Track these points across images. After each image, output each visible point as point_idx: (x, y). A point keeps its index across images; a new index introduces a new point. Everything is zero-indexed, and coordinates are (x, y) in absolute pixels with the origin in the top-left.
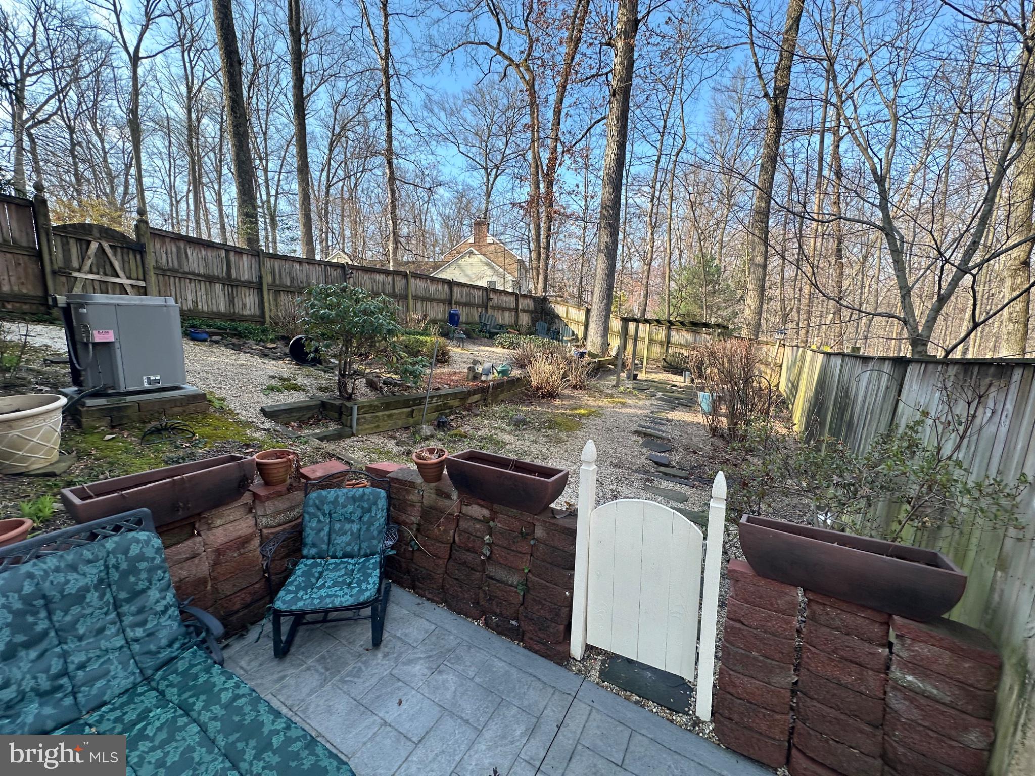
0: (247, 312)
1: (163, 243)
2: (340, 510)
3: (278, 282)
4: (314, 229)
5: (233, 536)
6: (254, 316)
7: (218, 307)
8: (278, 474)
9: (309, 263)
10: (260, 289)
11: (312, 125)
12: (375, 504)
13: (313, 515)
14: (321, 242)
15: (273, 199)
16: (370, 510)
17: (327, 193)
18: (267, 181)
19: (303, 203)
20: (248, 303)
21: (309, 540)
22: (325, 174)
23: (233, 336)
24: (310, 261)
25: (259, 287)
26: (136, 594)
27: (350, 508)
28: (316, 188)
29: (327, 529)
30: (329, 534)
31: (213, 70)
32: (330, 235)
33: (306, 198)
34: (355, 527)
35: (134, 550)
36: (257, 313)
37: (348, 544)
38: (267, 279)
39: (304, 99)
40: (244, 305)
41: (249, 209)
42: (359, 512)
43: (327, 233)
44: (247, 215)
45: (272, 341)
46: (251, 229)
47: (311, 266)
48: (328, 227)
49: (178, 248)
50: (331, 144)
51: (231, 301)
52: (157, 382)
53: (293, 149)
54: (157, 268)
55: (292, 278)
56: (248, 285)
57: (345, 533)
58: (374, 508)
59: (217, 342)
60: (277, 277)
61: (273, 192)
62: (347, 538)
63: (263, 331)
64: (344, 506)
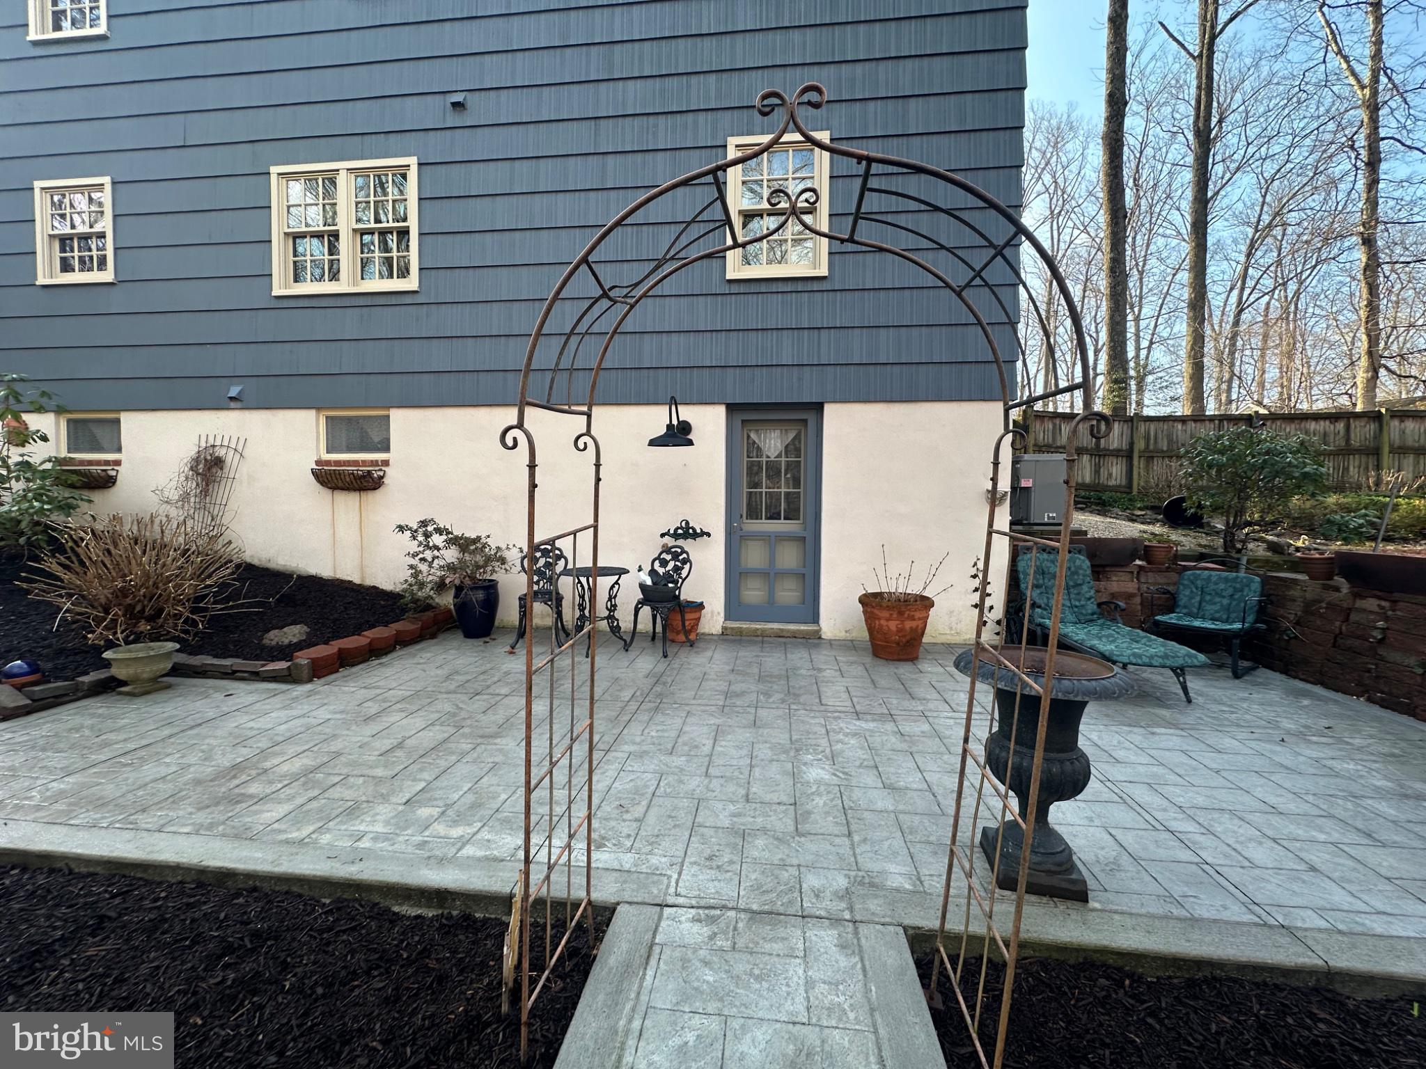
0: (1112, 483)
1: (1043, 422)
2: (1212, 586)
3: (1151, 447)
4: (1206, 380)
5: (1123, 590)
6: (1120, 486)
7: (1083, 477)
8: (1160, 555)
9: (1195, 421)
10: (1129, 456)
11: (1218, 231)
12: (1248, 586)
13: (1186, 586)
14: (1218, 396)
15: (1143, 353)
16: (1242, 590)
17: (1236, 323)
18: (1138, 330)
19: (1192, 349)
20: (1115, 472)
21: (1181, 603)
22: (1235, 293)
23: (1097, 504)
24: (1199, 417)
25: (1128, 455)
26: (1077, 585)
27: (1222, 586)
28: (1216, 321)
29: (1198, 598)
30: (1200, 603)
31: (1083, 224)
32: (1236, 383)
33: (1198, 340)
34: (1225, 602)
35: (1078, 563)
36: (1124, 483)
37: (1217, 612)
38: (1140, 445)
39: (1207, 202)
40: (1110, 475)
41: (1121, 375)
42: (1230, 591)
43: (1230, 381)
44: (1116, 381)
45: (1140, 509)
46: (1119, 396)
47: (1198, 424)
48: (1233, 374)
49: (1054, 425)
50: (1252, 245)
51: (1097, 472)
52: (1053, 518)
53: (1184, 277)
54: (1035, 445)
55: (1170, 441)
56: (1117, 453)
57: (1215, 604)
58: (1246, 590)
59: (1082, 509)
60: (1152, 441)
61: (1145, 344)
62: (1217, 607)
63: (1130, 500)
64: (1216, 584)
